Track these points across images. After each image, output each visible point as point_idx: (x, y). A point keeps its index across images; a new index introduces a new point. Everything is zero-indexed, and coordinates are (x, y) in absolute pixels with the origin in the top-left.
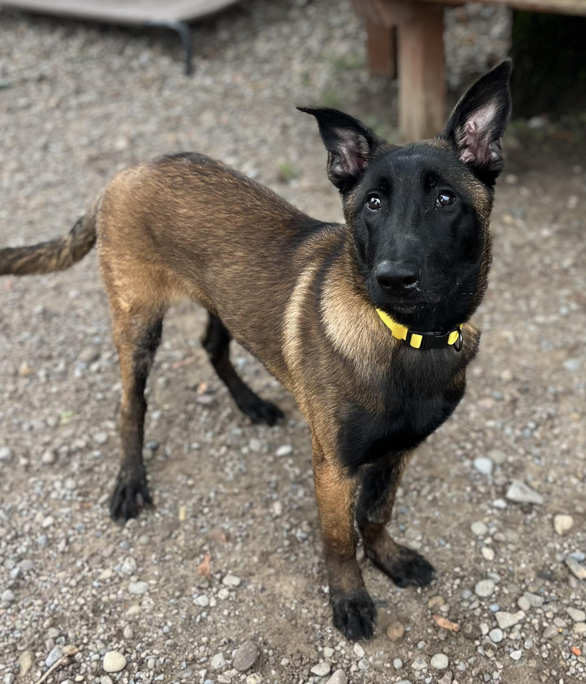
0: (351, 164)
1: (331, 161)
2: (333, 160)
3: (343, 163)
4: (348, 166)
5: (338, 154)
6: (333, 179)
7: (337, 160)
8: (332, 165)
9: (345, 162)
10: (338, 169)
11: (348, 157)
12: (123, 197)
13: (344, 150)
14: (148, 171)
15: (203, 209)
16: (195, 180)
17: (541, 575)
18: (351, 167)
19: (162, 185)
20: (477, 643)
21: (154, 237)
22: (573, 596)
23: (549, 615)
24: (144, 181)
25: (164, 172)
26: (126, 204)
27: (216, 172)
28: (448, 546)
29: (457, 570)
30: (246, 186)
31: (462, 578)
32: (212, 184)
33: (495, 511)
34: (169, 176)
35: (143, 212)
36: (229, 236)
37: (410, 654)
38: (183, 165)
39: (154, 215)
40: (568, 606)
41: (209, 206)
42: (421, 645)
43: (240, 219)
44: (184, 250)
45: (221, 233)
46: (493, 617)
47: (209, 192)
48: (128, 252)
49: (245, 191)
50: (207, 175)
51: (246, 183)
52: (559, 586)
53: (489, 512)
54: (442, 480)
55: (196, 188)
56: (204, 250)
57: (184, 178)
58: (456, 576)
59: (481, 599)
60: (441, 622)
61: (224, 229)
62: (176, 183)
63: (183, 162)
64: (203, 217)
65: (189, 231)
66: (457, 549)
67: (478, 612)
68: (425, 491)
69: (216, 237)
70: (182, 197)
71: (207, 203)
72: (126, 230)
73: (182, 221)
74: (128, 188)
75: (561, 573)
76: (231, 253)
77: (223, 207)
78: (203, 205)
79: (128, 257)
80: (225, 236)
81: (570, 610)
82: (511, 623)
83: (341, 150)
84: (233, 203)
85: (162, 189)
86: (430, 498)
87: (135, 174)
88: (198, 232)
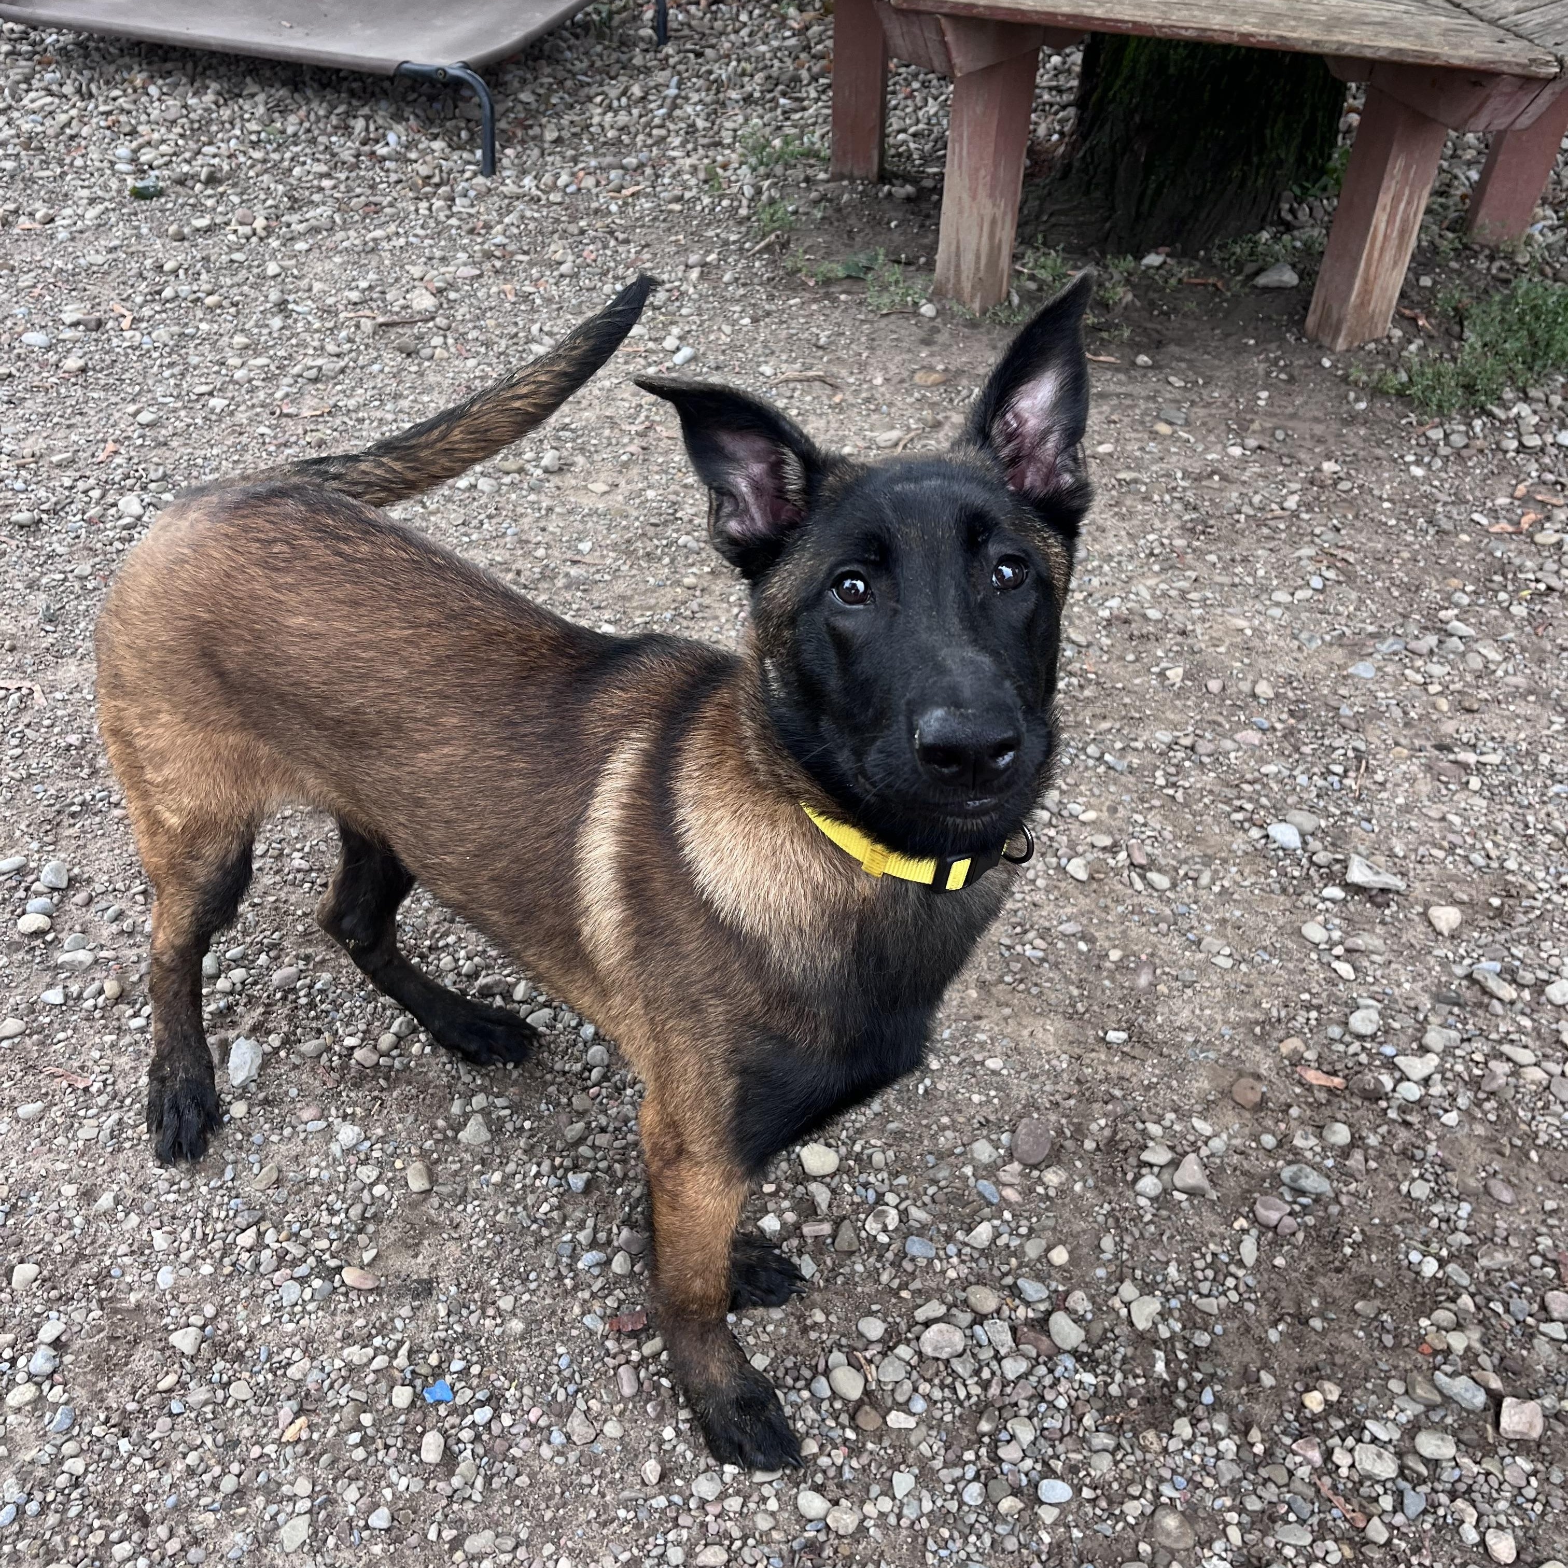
0: (757, 516)
1: (715, 512)
2: (720, 506)
3: (741, 512)
4: (752, 519)
5: (732, 495)
6: (726, 547)
7: (728, 508)
8: (717, 519)
9: (747, 510)
10: (734, 526)
11: (750, 499)
12: (147, 580)
13: (743, 486)
14: (208, 525)
15: (347, 618)
16: (321, 552)
17: (1438, 998)
18: (759, 521)
19: (242, 560)
20: (1383, 1104)
21: (221, 675)
22: (1502, 1029)
23: (1478, 1057)
24: (197, 547)
25: (246, 529)
26: (154, 595)
27: (367, 532)
28: (1275, 962)
29: (1306, 996)
30: (439, 567)
31: (1318, 1008)
32: (360, 561)
33: (1329, 904)
34: (258, 540)
35: (193, 617)
36: (419, 679)
37: (1283, 1126)
38: (288, 517)
39: (222, 628)
40: (1500, 1042)
41: (362, 611)
42: (1294, 1112)
43: (441, 641)
44: (301, 707)
45: (398, 673)
46: (1390, 1065)
47: (357, 579)
48: (165, 706)
49: (438, 576)
50: (346, 540)
51: (437, 560)
52: (1474, 1015)
53: (1321, 906)
54: (1224, 861)
55: (324, 569)
56: (355, 711)
57: (293, 547)
58: (1308, 1007)
59: (1361, 1037)
60: (1313, 1076)
61: (405, 663)
62: (275, 556)
63: (288, 509)
64: (350, 635)
65: (316, 666)
66: (1291, 966)
67: (1363, 1058)
68: (1205, 880)
69: (387, 681)
70: (291, 588)
71: (355, 604)
72: (155, 656)
73: (293, 644)
74: (161, 560)
75: (1469, 995)
76: (430, 721)
77: (396, 613)
78: (346, 610)
79: (164, 718)
80: (407, 679)
81: (1506, 1048)
82: (1426, 1072)
83: (736, 486)
84: (418, 602)
85: (242, 569)
86: (1216, 889)
87: (178, 529)
88: (339, 670)
